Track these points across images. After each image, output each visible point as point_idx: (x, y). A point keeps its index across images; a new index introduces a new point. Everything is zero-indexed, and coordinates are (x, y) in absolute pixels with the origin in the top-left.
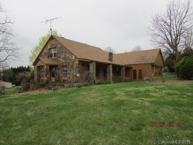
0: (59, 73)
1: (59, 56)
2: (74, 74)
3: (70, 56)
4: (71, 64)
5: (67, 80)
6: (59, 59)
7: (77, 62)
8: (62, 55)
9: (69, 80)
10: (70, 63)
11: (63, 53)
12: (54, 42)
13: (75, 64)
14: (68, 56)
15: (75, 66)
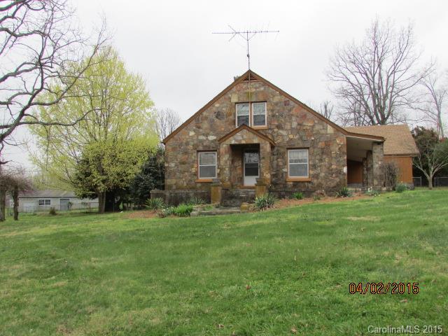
0: (278, 165)
1: (276, 123)
2: (334, 167)
3: (317, 127)
4: (321, 145)
5: (309, 182)
6: (276, 130)
7: (341, 141)
8: (291, 123)
9: (315, 181)
10: (317, 143)
11: (294, 119)
12: (256, 88)
13: (335, 145)
14: (313, 127)
15: (335, 149)
